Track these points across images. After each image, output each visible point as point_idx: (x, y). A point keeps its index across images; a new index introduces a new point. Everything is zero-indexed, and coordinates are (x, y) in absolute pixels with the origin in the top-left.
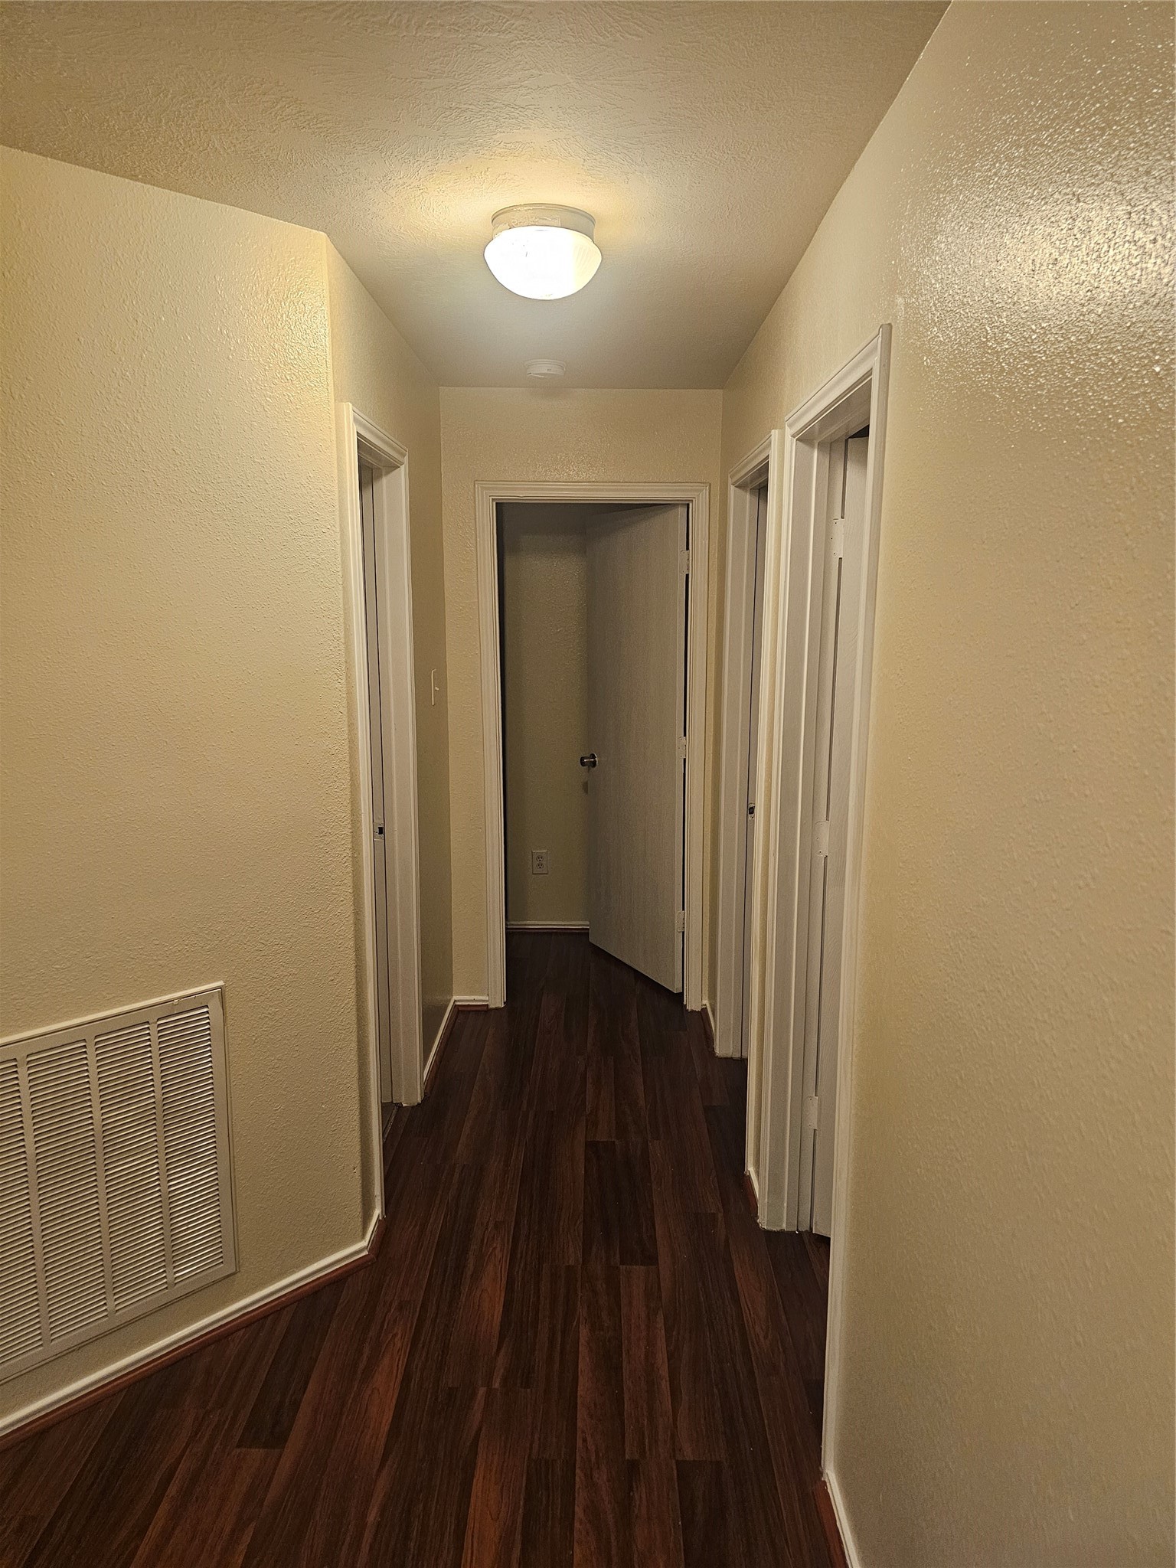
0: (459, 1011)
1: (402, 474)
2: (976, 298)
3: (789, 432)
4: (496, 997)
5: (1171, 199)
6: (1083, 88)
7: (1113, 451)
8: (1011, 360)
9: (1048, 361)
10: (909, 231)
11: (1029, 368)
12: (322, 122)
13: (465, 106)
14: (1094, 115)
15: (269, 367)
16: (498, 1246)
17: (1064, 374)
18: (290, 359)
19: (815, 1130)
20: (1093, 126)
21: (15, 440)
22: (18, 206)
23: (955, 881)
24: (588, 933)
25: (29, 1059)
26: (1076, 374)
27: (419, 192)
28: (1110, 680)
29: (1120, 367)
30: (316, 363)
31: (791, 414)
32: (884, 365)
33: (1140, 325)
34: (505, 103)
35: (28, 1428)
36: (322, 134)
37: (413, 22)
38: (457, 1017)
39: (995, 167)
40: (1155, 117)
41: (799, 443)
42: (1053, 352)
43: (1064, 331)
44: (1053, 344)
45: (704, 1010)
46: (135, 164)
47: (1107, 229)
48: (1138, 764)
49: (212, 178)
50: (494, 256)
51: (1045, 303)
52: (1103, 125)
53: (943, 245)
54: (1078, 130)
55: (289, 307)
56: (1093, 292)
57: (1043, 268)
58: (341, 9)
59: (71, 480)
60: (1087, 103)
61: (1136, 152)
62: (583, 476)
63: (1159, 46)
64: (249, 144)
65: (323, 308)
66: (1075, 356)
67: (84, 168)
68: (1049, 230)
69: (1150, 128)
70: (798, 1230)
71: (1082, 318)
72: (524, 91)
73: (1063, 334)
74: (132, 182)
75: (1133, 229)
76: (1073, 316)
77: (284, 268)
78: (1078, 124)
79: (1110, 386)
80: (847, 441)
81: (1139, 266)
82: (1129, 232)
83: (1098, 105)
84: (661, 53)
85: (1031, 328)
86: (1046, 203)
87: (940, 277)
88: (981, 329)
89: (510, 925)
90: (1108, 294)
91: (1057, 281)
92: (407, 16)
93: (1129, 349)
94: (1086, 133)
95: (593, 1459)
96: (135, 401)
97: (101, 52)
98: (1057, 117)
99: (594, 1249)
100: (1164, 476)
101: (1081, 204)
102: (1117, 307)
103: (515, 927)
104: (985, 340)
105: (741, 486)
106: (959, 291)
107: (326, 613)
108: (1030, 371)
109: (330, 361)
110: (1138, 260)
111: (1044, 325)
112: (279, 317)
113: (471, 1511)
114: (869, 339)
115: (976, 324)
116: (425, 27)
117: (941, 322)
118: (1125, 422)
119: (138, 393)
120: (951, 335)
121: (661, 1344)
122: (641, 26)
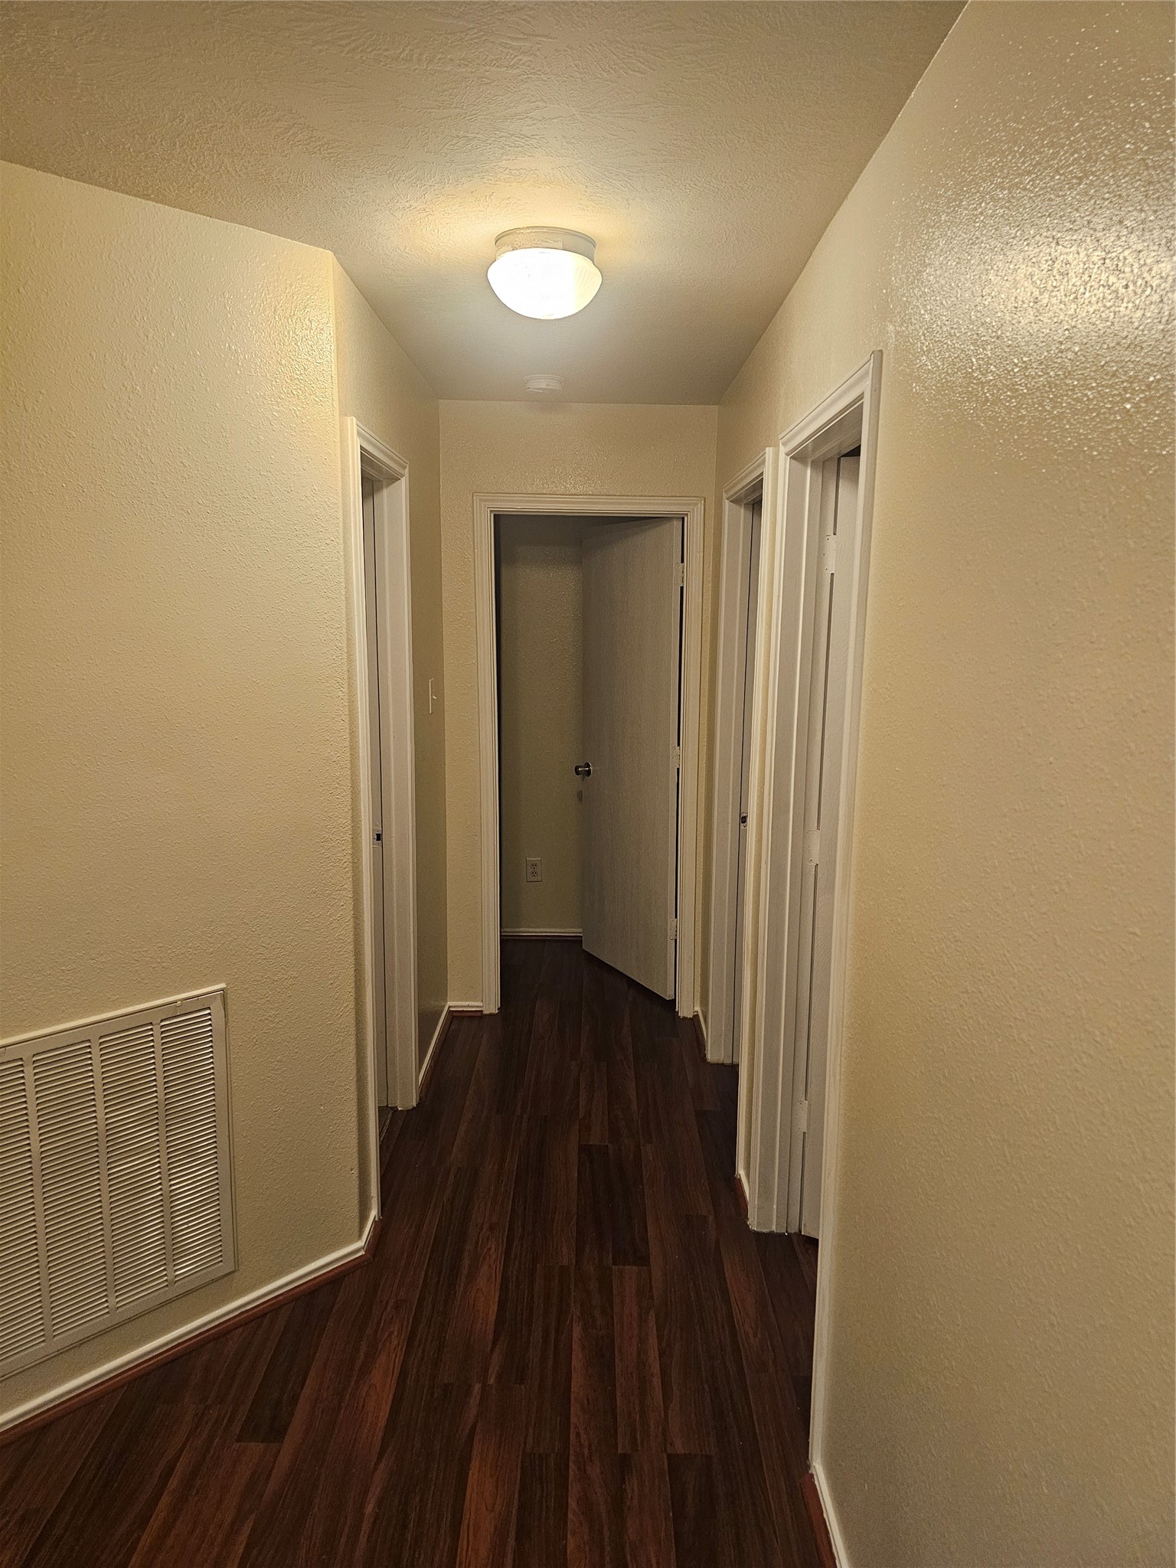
0: (454, 1017)
1: (403, 484)
2: (963, 330)
3: (783, 450)
4: (490, 1003)
5: (1141, 248)
6: (1062, 138)
7: (1088, 481)
8: (995, 391)
9: (1029, 394)
10: (900, 263)
11: (1011, 399)
12: (333, 147)
13: (472, 135)
14: (1073, 164)
15: (276, 382)
16: (493, 1246)
17: (1043, 407)
18: (296, 374)
19: (804, 1133)
20: (1071, 174)
21: (28, 452)
22: (33, 224)
23: (939, 887)
24: (582, 940)
25: (35, 1059)
26: (1054, 408)
27: (425, 214)
28: (1084, 697)
29: (1095, 403)
30: (322, 378)
31: (786, 432)
32: (875, 390)
33: (1113, 364)
34: (511, 132)
35: (30, 1423)
36: (332, 159)
37: (424, 57)
38: (451, 1022)
39: (981, 207)
40: (1128, 171)
41: (794, 461)
42: (1034, 386)
43: (1043, 366)
44: (1033, 378)
45: (696, 1017)
46: (147, 183)
47: (1083, 273)
48: (1109, 777)
49: (222, 198)
50: (497, 276)
51: (1026, 339)
52: (1080, 175)
53: (932, 277)
54: (1057, 177)
55: (296, 323)
56: (1071, 331)
57: (1025, 306)
58: (355, 44)
59: (81, 491)
60: (1066, 152)
61: (1111, 202)
62: (580, 489)
63: (1132, 105)
64: (260, 167)
65: (329, 325)
66: (1054, 390)
67: (97, 188)
68: (1030, 270)
69: (1123, 181)
70: (787, 1232)
71: (1060, 355)
72: (530, 122)
73: (1043, 369)
74: (143, 201)
75: (1107, 275)
76: (1052, 352)
77: (291, 285)
78: (1057, 171)
79: (1085, 420)
80: (839, 459)
81: (1112, 309)
82: (1104, 277)
83: (1076, 156)
84: (663, 89)
85: (1014, 362)
86: (1028, 244)
87: (929, 308)
88: (967, 360)
89: (504, 932)
90: (1084, 334)
91: (1037, 318)
92: (418, 50)
93: (1103, 386)
94: (1064, 180)
95: (586, 1452)
96: (145, 415)
97: (120, 80)
98: (1038, 163)
99: (587, 1250)
100: (1133, 507)
101: (1060, 247)
102: (1092, 346)
103: (508, 934)
104: (970, 370)
105: (736, 501)
106: (946, 323)
107: (329, 623)
108: (1012, 403)
109: (335, 377)
110: (1111, 303)
111: (1025, 359)
112: (286, 333)
113: (467, 1503)
114: (861, 364)
115: (963, 355)
116: (436, 61)
117: (929, 351)
118: (1099, 454)
119: (148, 407)
120: (939, 364)
121: (653, 1340)
122: (643, 64)
